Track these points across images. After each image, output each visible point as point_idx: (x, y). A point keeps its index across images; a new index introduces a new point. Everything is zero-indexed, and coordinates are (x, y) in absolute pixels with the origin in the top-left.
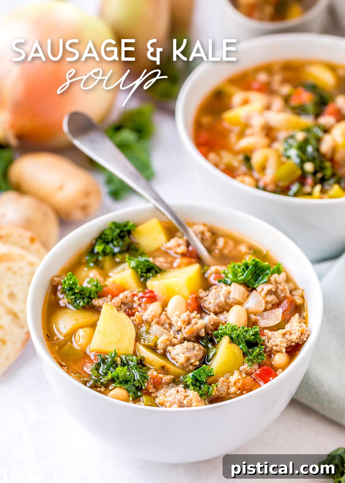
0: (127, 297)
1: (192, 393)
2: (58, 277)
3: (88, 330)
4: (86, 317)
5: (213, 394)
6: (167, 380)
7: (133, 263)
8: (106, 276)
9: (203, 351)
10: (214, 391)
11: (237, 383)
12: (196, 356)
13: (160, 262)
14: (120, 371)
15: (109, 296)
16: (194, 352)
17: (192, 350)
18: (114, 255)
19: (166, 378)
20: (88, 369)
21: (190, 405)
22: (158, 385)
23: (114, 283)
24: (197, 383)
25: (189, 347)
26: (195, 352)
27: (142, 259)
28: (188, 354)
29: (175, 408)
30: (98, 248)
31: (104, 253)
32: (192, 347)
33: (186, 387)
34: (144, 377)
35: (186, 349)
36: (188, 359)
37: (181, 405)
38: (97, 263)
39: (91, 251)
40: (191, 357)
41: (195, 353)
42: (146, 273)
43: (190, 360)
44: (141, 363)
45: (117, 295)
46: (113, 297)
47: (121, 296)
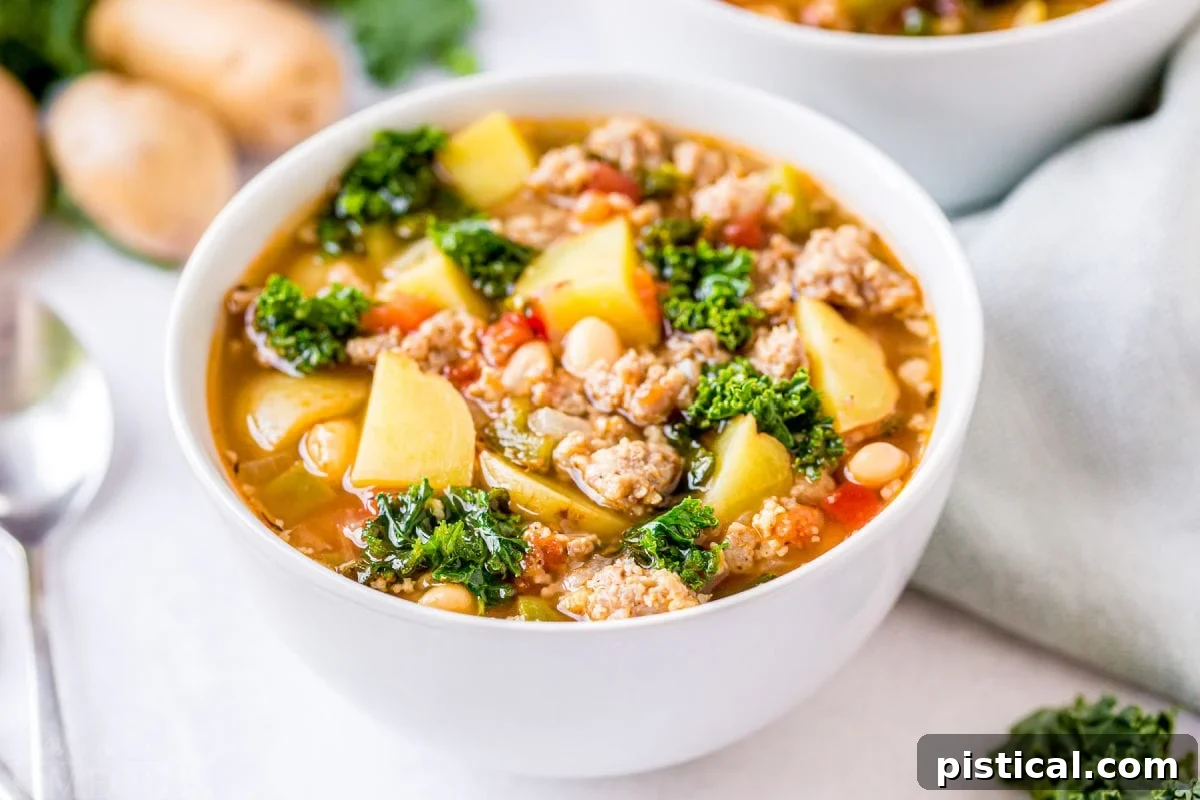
0: (441, 331)
1: (664, 577)
2: (242, 288)
3: (341, 428)
4: (333, 394)
5: (720, 571)
6: (580, 548)
7: (450, 240)
8: (375, 278)
9: (672, 465)
10: (720, 561)
11: (778, 528)
12: (652, 479)
13: (521, 228)
14: (447, 536)
15: (395, 332)
16: (646, 468)
17: (642, 463)
18: (392, 219)
19: (579, 542)
20: (355, 533)
21: (663, 608)
22: (556, 563)
23: (399, 294)
24: (671, 549)
25: (632, 454)
26: (650, 468)
27: (472, 226)
28: (628, 475)
29: (620, 621)
30: (349, 203)
31: (366, 216)
32: (640, 456)
33: (643, 559)
34: (514, 545)
35: (625, 462)
36: (630, 489)
37: (636, 609)
38: (348, 245)
39: (327, 214)
40: (638, 482)
41: (650, 471)
42: (486, 263)
43: (635, 491)
44: (501, 506)
45: (415, 327)
46: (404, 333)
47: (427, 328)
